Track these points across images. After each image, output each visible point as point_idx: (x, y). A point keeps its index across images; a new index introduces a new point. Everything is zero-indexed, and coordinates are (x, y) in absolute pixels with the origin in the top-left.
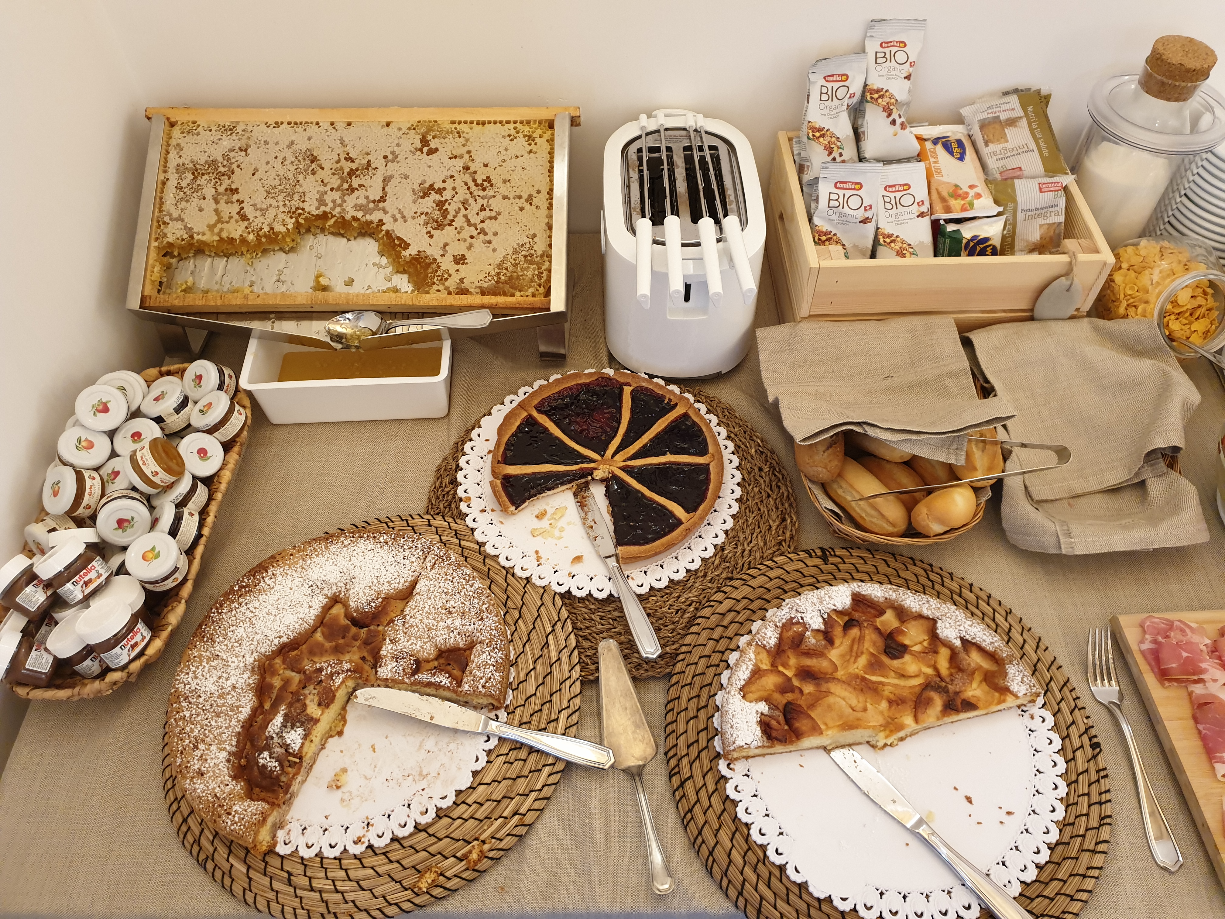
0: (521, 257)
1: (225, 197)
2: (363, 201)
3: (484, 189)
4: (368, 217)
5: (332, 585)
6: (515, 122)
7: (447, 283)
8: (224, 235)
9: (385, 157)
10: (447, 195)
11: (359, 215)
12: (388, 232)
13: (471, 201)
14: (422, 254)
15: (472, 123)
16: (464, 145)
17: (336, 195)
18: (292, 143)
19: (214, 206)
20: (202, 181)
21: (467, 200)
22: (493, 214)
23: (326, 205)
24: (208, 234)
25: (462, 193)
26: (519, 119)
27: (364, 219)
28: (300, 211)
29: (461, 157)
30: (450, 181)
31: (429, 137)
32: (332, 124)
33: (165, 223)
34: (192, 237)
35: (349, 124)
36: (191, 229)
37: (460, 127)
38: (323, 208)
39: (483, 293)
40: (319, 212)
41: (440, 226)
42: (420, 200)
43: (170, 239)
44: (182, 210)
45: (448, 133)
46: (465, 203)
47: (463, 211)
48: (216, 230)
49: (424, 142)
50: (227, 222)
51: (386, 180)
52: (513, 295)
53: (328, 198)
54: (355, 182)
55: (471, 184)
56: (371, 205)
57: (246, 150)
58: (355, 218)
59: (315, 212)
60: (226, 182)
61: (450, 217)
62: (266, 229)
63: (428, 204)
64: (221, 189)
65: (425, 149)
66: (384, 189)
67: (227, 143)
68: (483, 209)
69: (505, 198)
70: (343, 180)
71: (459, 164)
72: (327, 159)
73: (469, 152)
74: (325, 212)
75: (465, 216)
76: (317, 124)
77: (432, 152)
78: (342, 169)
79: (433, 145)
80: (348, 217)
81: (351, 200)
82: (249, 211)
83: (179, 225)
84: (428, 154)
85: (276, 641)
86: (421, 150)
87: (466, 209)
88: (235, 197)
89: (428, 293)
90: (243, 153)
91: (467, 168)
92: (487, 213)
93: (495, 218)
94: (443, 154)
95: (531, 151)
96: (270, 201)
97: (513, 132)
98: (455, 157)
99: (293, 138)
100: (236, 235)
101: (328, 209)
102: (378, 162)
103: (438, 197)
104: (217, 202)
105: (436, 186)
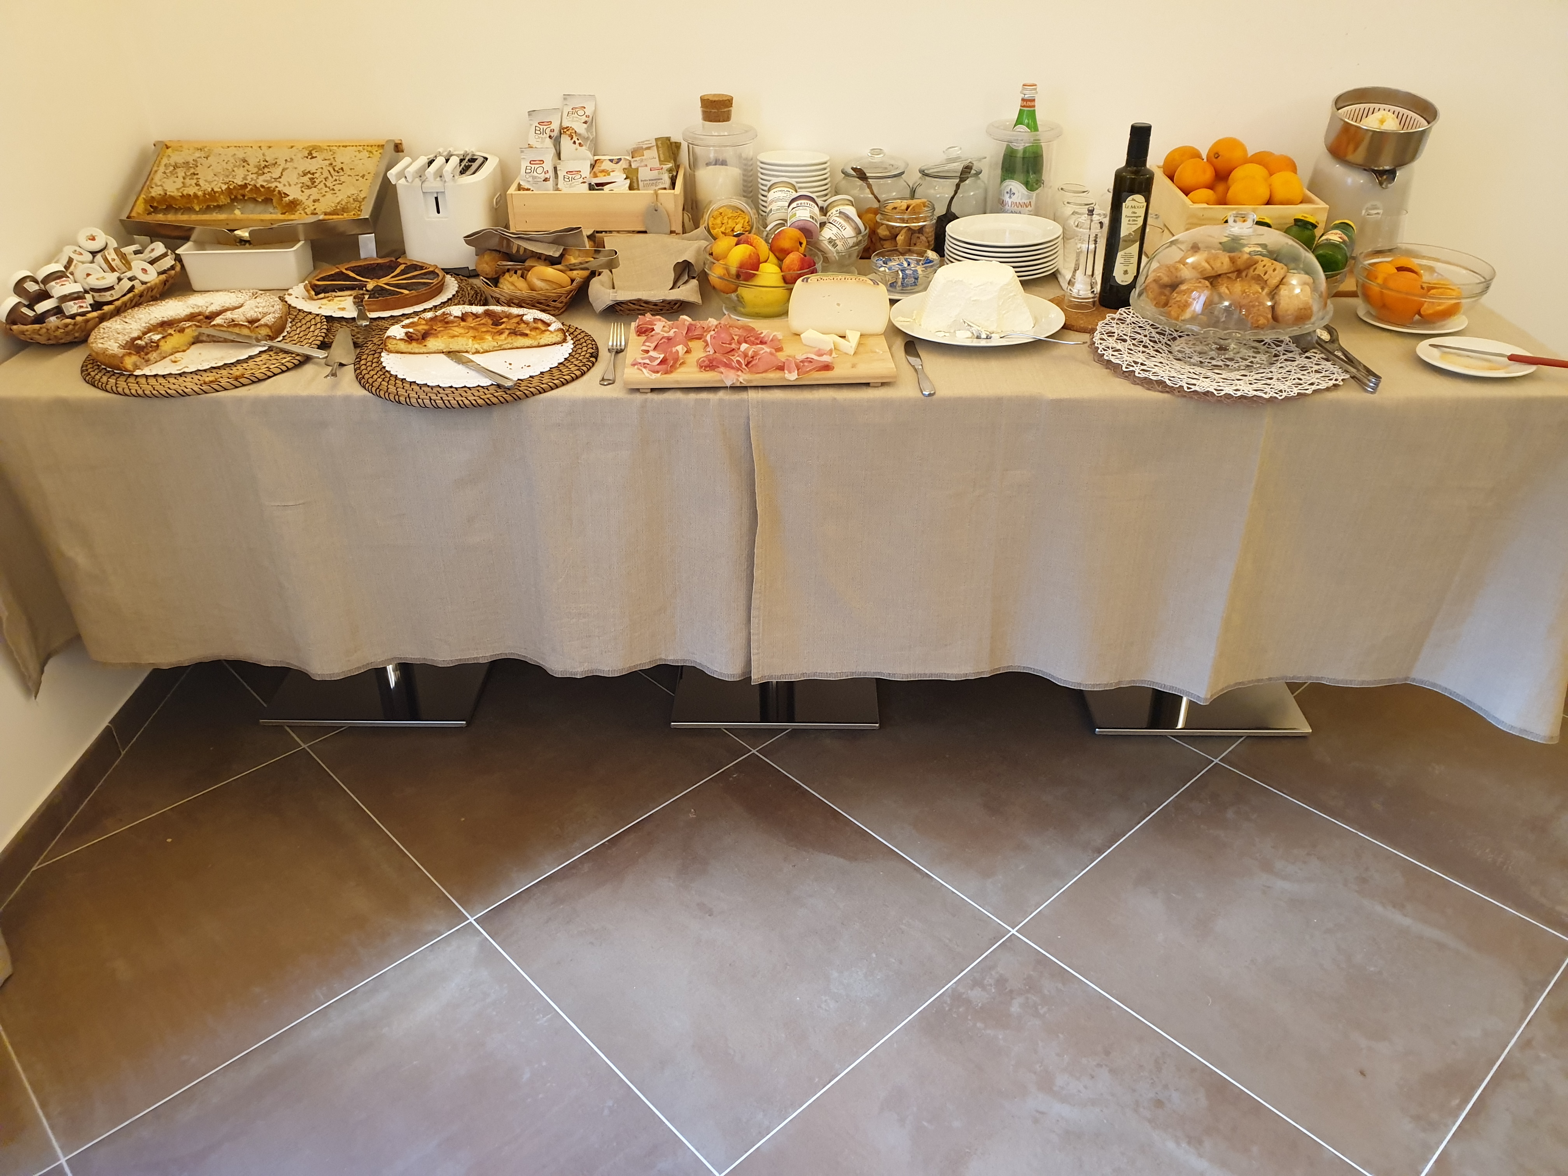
0: (351, 200)
1: (190, 177)
2: (269, 178)
3: (338, 173)
4: (270, 185)
5: (199, 307)
6: (364, 146)
7: (306, 210)
8: (185, 193)
9: (286, 160)
10: (316, 175)
11: (264, 184)
12: (279, 191)
13: (330, 177)
14: (296, 199)
15: (339, 146)
16: (332, 155)
17: (254, 176)
18: (235, 154)
19: (182, 180)
20: (178, 170)
21: (327, 177)
22: (341, 182)
23: (247, 180)
24: (176, 191)
25: (326, 174)
26: (366, 145)
27: (267, 186)
28: (231, 182)
29: (329, 159)
30: (320, 170)
31: (312, 152)
32: (260, 147)
33: (152, 188)
34: (166, 194)
35: (270, 147)
36: (166, 190)
37: (331, 148)
38: (245, 181)
39: (325, 215)
40: (242, 183)
41: (309, 187)
42: (301, 178)
43: (153, 194)
44: (164, 182)
45: (324, 149)
46: (326, 179)
47: (324, 181)
48: (181, 190)
49: (310, 153)
50: (188, 187)
51: (284, 170)
52: (343, 215)
53: (249, 178)
54: (266, 170)
55: (332, 171)
56: (273, 180)
57: (207, 158)
58: (262, 186)
59: (240, 183)
60: (192, 171)
61: (316, 184)
62: (210, 190)
63: (306, 179)
64: (188, 174)
65: (310, 157)
66: (282, 173)
67: (197, 154)
68: (336, 180)
69: (349, 176)
70: (260, 169)
71: (327, 162)
72: (253, 161)
73: (334, 158)
74: (246, 183)
75: (325, 184)
76: (252, 147)
77: (313, 158)
78: (260, 165)
79: (314, 155)
80: (258, 185)
81: (261, 178)
82: (201, 182)
83: (160, 188)
84: (311, 159)
85: (160, 319)
86: (307, 158)
87: (326, 181)
88: (196, 176)
89: (294, 214)
90: (205, 159)
91: (331, 164)
92: (338, 182)
93: (341, 184)
94: (319, 159)
95: (369, 157)
96: (216, 178)
97: (362, 150)
98: (326, 160)
99: (236, 153)
100: (191, 193)
101: (247, 182)
102: (281, 162)
103: (312, 176)
104: (184, 178)
105: (311, 172)
